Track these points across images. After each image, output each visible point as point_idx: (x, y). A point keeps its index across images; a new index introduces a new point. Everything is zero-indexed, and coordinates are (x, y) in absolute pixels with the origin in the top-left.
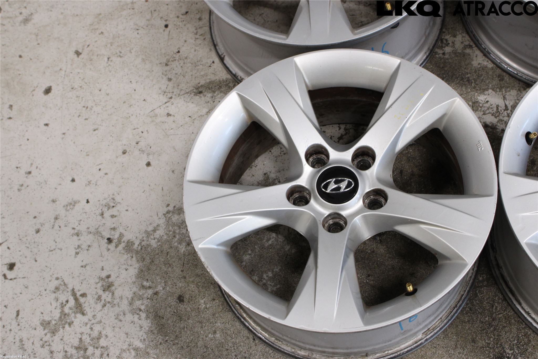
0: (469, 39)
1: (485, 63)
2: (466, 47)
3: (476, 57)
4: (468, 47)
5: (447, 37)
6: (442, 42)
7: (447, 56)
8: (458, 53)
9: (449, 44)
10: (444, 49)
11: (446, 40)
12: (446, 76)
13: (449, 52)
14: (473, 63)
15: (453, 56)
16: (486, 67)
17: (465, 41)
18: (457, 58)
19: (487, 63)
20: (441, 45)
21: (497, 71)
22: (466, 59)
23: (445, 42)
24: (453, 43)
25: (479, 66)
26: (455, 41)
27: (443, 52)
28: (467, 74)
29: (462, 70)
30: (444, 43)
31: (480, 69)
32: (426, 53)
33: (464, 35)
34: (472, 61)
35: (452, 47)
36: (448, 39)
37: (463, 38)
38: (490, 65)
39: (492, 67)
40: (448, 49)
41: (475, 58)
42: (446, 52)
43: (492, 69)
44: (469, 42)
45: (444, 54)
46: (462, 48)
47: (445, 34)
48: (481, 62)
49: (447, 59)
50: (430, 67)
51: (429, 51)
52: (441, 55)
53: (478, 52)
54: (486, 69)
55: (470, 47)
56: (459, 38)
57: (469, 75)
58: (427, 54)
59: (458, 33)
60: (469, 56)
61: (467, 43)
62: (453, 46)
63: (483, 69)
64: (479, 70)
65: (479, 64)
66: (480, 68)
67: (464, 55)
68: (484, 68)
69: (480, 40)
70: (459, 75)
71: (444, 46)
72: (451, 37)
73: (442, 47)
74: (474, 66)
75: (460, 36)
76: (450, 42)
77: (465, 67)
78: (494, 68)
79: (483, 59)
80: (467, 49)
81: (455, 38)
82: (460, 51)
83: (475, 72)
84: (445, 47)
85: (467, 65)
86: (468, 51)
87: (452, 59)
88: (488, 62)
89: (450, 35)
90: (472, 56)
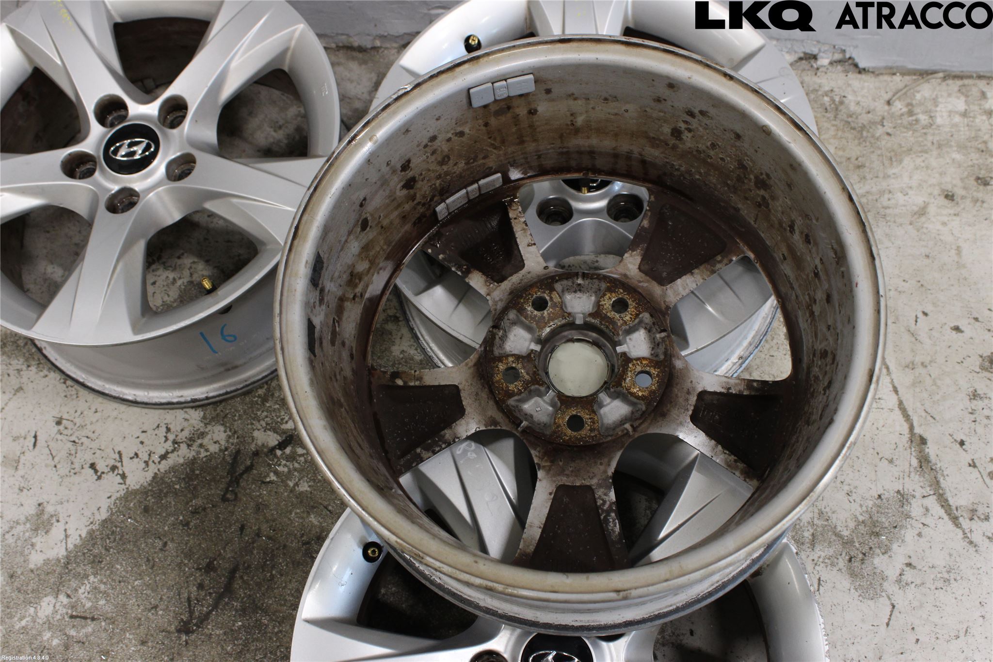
0: (397, 304)
1: (412, 352)
2: (389, 319)
3: (401, 338)
4: (392, 319)
14: (393, 348)
16: (412, 359)
17: (390, 309)
19: (416, 352)
22: (384, 341)
25: (402, 356)
31: (402, 361)
34: (394, 345)
38: (418, 357)
39: (421, 361)
41: (397, 341)
43: (421, 364)
46: (383, 320)
48: (405, 349)
53: (405, 331)
54: (412, 362)
55: (396, 319)
60: (390, 336)
61: (391, 312)
63: (406, 362)
64: (400, 363)
65: (403, 352)
66: (402, 359)
67: (383, 333)
68: (408, 360)
69: (408, 312)
74: (393, 354)
78: (424, 362)
79: (411, 343)
80: (390, 323)
82: (378, 325)
83: (393, 365)
85: (383, 352)
86: (390, 326)
88: (416, 349)
90: (394, 337)
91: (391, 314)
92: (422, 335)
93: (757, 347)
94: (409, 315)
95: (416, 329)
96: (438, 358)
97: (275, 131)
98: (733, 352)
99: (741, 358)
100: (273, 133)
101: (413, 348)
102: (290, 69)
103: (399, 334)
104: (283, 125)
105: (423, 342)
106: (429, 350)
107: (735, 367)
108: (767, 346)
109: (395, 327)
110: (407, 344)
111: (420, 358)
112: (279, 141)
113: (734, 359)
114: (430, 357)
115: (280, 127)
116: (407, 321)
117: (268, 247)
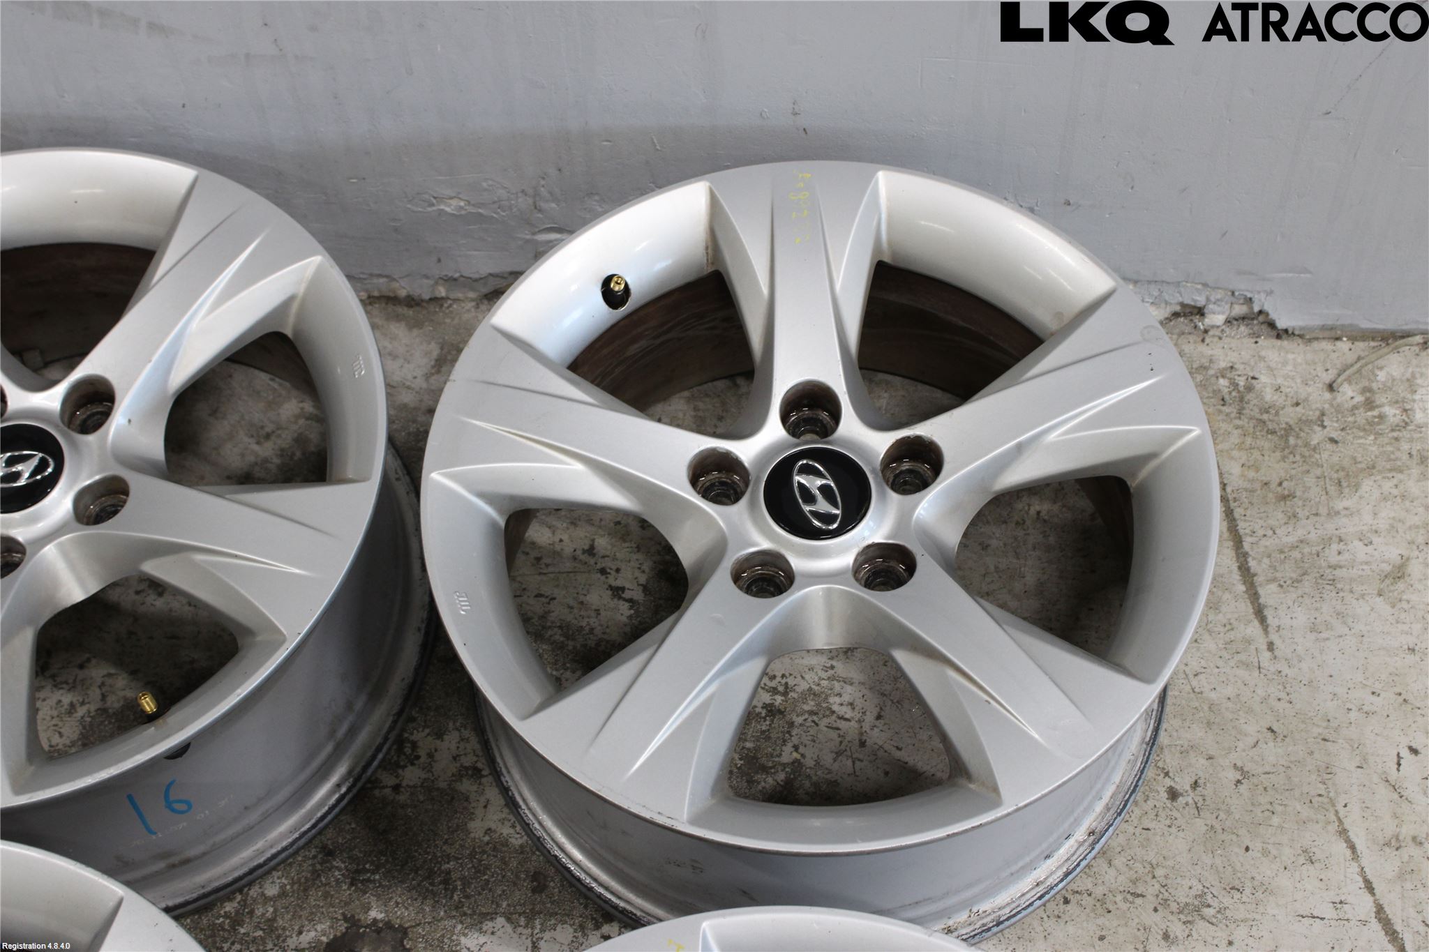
0: (477, 747)
1: (506, 831)
2: (464, 772)
3: (485, 807)
4: (470, 772)
5: (418, 736)
6: (400, 750)
7: (402, 798)
8: (438, 789)
9: (418, 757)
10: (400, 771)
11: (414, 745)
12: (387, 861)
13: (411, 784)
14: (471, 825)
15: (421, 798)
16: (506, 843)
17: (465, 754)
18: (430, 807)
19: (512, 831)
20: (395, 758)
21: (534, 858)
22: (456, 812)
23: (408, 750)
24: (430, 755)
25: (487, 838)
26: (436, 750)
27: (397, 781)
28: (448, 858)
29: (436, 846)
30: (405, 754)
31: (487, 848)
32: (338, 786)
33: (466, 733)
34: (471, 819)
35: (423, 769)
36: (420, 744)
37: (462, 745)
38: (517, 840)
39: (521, 846)
40: (411, 775)
41: (479, 812)
42: (404, 784)
43: (523, 851)
44: (475, 759)
45: (396, 788)
46: (453, 775)
47: (414, 724)
48: (493, 826)
49: (403, 806)
50: (348, 827)
51: (351, 780)
52: (388, 791)
53: (492, 794)
54: (505, 849)
55: (476, 773)
56: (451, 742)
57: (451, 865)
58: (344, 790)
59: (451, 724)
60: (465, 804)
61: (467, 761)
62: (428, 768)
63: (495, 849)
64: (484, 852)
65: (489, 831)
66: (488, 843)
67: (453, 798)
68: (499, 846)
69: (499, 760)
70: (425, 862)
71: (402, 763)
72: (428, 734)
73: (398, 766)
74: (472, 835)
75: (456, 734)
76: (422, 753)
77: (446, 837)
78: (528, 849)
79: (504, 814)
80: (464, 780)
81: (438, 742)
82: (443, 785)
83: (472, 856)
84: (404, 767)
85: (453, 832)
86: (466, 786)
87: (415, 807)
88: (513, 826)
89: (427, 731)
90: (473, 804)
91: (467, 765)
92: (524, 800)
93: (1119, 814)
94: (501, 765)
95: (512, 788)
96: (553, 840)
97: (258, 443)
98: (1077, 822)
99: (1092, 833)
100: (256, 447)
101: (508, 824)
102: (297, 332)
103: (483, 800)
104: (273, 432)
105: (527, 811)
106: (537, 825)
107: (1082, 849)
108: (1137, 812)
109: (475, 788)
110: (495, 817)
111: (520, 842)
112: (266, 460)
113: (1080, 834)
114: (539, 838)
115: (268, 436)
116: (497, 775)
117: (259, 639)
